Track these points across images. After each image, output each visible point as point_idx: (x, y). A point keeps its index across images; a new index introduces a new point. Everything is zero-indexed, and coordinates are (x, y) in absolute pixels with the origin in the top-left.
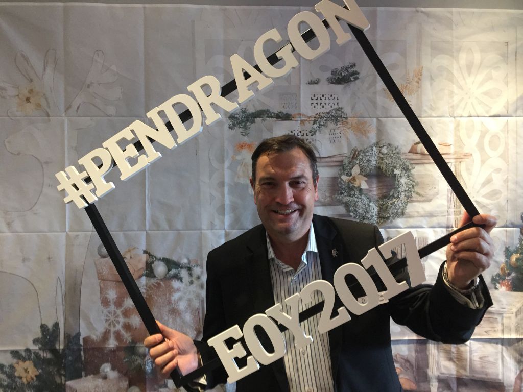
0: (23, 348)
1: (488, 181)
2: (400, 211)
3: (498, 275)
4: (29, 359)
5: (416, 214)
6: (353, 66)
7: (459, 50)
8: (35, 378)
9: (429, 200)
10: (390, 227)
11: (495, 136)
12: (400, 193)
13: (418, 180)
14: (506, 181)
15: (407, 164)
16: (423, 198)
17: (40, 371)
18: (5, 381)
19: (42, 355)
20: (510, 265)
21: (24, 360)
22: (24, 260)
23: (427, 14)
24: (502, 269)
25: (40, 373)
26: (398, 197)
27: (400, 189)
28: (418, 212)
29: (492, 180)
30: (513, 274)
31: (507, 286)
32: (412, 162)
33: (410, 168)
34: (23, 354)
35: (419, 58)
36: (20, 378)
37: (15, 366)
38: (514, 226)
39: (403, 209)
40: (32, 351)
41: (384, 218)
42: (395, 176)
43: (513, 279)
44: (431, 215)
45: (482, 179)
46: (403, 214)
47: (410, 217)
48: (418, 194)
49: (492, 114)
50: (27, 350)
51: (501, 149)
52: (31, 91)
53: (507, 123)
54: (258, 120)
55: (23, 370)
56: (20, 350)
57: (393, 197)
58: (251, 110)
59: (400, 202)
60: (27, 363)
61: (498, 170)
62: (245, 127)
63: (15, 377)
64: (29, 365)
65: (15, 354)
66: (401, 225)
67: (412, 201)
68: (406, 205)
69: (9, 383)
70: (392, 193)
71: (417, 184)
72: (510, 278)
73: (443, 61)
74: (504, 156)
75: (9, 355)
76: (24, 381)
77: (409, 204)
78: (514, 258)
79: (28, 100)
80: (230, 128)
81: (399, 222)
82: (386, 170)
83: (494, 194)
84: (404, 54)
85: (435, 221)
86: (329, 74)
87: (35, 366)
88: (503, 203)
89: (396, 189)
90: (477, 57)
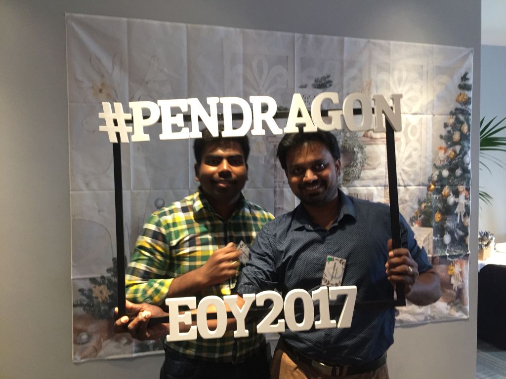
0: (99, 276)
1: (410, 157)
2: (357, 175)
3: (414, 217)
4: (104, 283)
5: (366, 178)
6: (328, 77)
7: (393, 69)
8: (108, 298)
9: (374, 169)
10: (350, 187)
11: (414, 127)
12: (357, 164)
13: (368, 155)
14: (420, 156)
15: (362, 144)
16: (372, 167)
17: (112, 292)
18: (85, 301)
19: (113, 281)
20: (421, 210)
21: (100, 284)
22: (99, 211)
23: (375, 44)
24: (416, 213)
25: (112, 294)
26: (356, 166)
27: (357, 161)
28: (368, 177)
29: (412, 155)
30: (422, 216)
31: (419, 224)
32: (365, 143)
33: (364, 147)
34: (99, 280)
35: (369, 73)
36: (97, 298)
37: (93, 289)
38: (423, 185)
39: (359, 175)
40: (106, 278)
41: (347, 180)
42: (354, 152)
43: (422, 219)
44: (375, 178)
45: (406, 155)
46: (359, 177)
47: (363, 179)
48: (368, 164)
49: (413, 112)
50: (103, 277)
51: (417, 136)
53: (421, 119)
55: (99, 292)
56: (97, 277)
57: (353, 166)
59: (357, 170)
60: (102, 286)
61: (415, 149)
63: (93, 297)
64: (103, 288)
65: (93, 280)
66: (357, 185)
67: (364, 169)
68: (361, 171)
69: (87, 303)
70: (352, 164)
71: (368, 158)
72: (421, 218)
73: (383, 76)
74: (419, 140)
75: (88, 281)
76: (100, 300)
77: (362, 171)
78: (423, 206)
79: (101, 91)
81: (356, 182)
82: (349, 148)
83: (412, 165)
84: (360, 70)
85: (377, 182)
86: (313, 82)
87: (108, 288)
88: (418, 170)
89: (355, 161)
90: (404, 74)
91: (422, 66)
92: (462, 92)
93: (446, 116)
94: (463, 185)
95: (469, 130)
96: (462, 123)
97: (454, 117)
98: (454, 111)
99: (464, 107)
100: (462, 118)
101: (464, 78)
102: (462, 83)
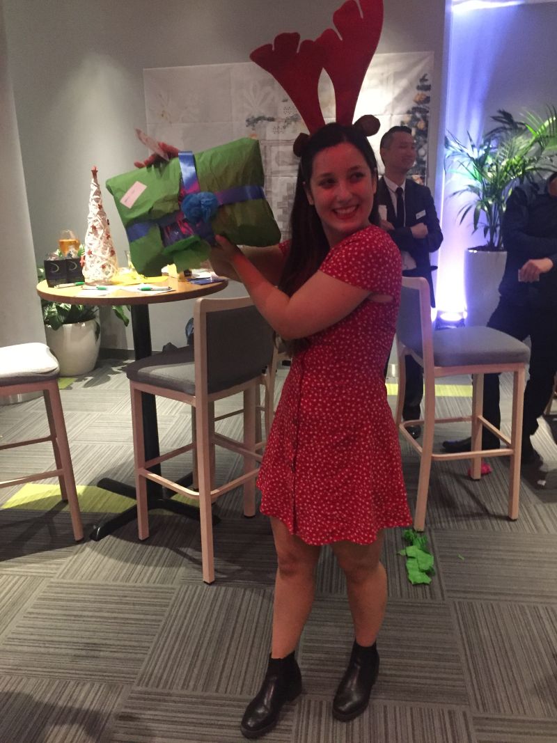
52: (164, 111)
54: (260, 121)
58: (256, 117)
62: (254, 126)
79: (163, 115)
80: (247, 126)
91: (382, 74)
92: (420, 92)
93: (401, 116)
94: (417, 174)
95: (427, 125)
96: (418, 120)
97: (411, 115)
98: (411, 110)
99: (421, 106)
100: (418, 115)
101: (423, 80)
102: (419, 84)
